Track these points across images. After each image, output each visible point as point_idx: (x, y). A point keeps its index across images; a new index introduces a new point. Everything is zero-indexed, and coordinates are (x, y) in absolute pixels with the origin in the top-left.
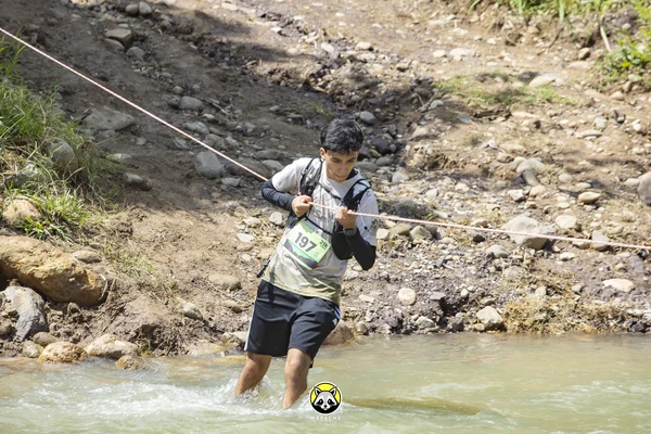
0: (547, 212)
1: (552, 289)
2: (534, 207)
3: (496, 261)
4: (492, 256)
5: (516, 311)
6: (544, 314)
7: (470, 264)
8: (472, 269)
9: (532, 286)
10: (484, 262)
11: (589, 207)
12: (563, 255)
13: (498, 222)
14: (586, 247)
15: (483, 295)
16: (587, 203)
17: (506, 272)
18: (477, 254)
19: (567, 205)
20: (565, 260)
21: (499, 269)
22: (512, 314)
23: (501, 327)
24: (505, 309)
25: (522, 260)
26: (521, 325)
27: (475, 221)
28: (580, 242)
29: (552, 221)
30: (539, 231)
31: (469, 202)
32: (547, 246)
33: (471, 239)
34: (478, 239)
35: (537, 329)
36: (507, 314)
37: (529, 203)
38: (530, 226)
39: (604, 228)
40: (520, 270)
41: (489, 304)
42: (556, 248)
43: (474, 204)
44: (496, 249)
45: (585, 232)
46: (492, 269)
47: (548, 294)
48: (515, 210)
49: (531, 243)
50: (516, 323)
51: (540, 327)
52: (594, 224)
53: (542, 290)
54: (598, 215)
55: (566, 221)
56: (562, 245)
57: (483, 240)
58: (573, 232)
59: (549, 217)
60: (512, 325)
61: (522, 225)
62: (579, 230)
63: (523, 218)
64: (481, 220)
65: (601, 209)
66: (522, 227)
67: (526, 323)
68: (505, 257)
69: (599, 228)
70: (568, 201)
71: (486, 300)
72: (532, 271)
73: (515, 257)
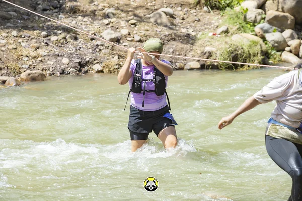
0: (117, 28)
1: (120, 57)
2: (112, 26)
3: (99, 47)
4: (98, 45)
5: (107, 65)
6: (118, 66)
7: (89, 48)
8: (90, 50)
9: (113, 56)
10: (95, 48)
11: (133, 26)
12: (124, 44)
13: (99, 32)
14: (132, 41)
15: (95, 60)
16: (132, 24)
17: (103, 51)
18: (92, 45)
19: (125, 25)
20: (125, 46)
21: (100, 50)
22: (106, 67)
23: (102, 71)
24: (103, 65)
25: (109, 46)
26: (109, 71)
27: (91, 32)
28: (130, 39)
29: (119, 31)
30: (115, 35)
31: (88, 25)
32: (118, 40)
33: (89, 39)
34: (92, 39)
35: (115, 72)
36: (104, 67)
37: (111, 25)
38: (111, 34)
39: (139, 33)
40: (108, 50)
41: (97, 63)
42: (121, 42)
43: (90, 26)
44: (99, 43)
45: (132, 35)
46: (98, 50)
47: (119, 58)
48: (105, 28)
49: (112, 40)
50: (107, 70)
51: (116, 71)
52: (135, 32)
53: (116, 57)
54: (136, 29)
55: (125, 31)
56: (124, 40)
57: (94, 39)
58: (127, 35)
59: (118, 30)
60: (106, 70)
61: (108, 33)
62: (129, 34)
63: (109, 30)
64: (93, 32)
65: (137, 26)
66: (108, 34)
67: (111, 70)
68: (102, 45)
69: (137, 33)
70: (125, 24)
71: (96, 62)
72: (113, 50)
73: (106, 45)
